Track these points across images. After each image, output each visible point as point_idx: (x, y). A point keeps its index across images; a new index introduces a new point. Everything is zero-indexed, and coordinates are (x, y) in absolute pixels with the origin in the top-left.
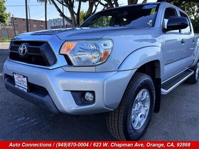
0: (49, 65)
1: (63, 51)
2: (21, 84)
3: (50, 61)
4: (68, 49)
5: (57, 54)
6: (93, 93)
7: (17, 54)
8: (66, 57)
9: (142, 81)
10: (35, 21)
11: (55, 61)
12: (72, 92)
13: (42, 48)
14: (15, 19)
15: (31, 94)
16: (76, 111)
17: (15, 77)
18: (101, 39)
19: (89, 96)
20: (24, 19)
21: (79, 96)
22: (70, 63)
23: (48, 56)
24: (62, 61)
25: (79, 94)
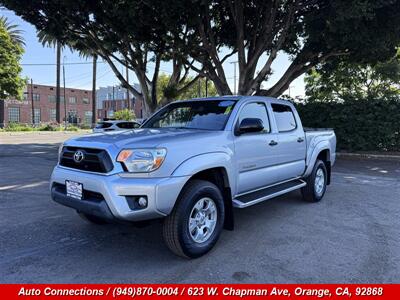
0: (106, 172)
1: (120, 159)
2: (74, 192)
3: (107, 168)
4: (125, 157)
5: (114, 161)
6: (145, 197)
7: (72, 160)
8: (122, 164)
9: (201, 189)
10: (73, 91)
11: (112, 168)
12: (126, 196)
13: (99, 155)
14: (36, 87)
15: (86, 202)
16: (130, 216)
17: (68, 184)
18: (155, 148)
19: (142, 201)
20: (52, 88)
21: (133, 200)
22: (125, 170)
23: (105, 164)
24: (118, 168)
25: (134, 199)
